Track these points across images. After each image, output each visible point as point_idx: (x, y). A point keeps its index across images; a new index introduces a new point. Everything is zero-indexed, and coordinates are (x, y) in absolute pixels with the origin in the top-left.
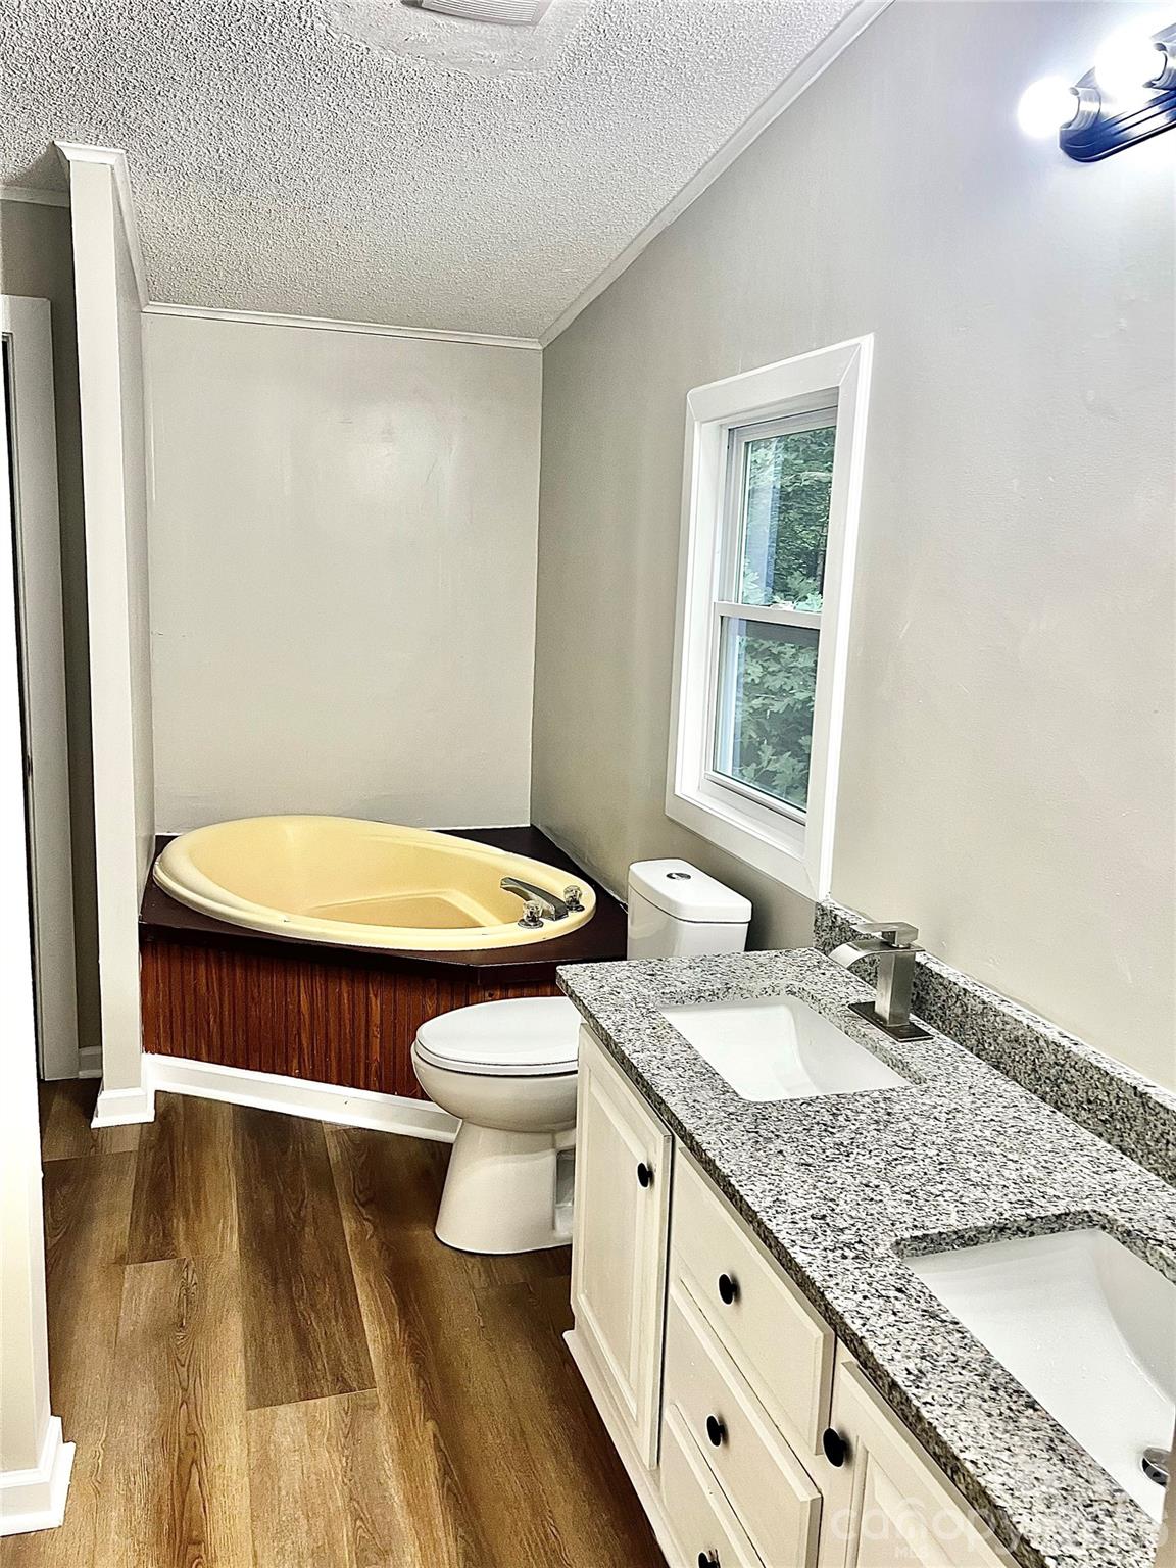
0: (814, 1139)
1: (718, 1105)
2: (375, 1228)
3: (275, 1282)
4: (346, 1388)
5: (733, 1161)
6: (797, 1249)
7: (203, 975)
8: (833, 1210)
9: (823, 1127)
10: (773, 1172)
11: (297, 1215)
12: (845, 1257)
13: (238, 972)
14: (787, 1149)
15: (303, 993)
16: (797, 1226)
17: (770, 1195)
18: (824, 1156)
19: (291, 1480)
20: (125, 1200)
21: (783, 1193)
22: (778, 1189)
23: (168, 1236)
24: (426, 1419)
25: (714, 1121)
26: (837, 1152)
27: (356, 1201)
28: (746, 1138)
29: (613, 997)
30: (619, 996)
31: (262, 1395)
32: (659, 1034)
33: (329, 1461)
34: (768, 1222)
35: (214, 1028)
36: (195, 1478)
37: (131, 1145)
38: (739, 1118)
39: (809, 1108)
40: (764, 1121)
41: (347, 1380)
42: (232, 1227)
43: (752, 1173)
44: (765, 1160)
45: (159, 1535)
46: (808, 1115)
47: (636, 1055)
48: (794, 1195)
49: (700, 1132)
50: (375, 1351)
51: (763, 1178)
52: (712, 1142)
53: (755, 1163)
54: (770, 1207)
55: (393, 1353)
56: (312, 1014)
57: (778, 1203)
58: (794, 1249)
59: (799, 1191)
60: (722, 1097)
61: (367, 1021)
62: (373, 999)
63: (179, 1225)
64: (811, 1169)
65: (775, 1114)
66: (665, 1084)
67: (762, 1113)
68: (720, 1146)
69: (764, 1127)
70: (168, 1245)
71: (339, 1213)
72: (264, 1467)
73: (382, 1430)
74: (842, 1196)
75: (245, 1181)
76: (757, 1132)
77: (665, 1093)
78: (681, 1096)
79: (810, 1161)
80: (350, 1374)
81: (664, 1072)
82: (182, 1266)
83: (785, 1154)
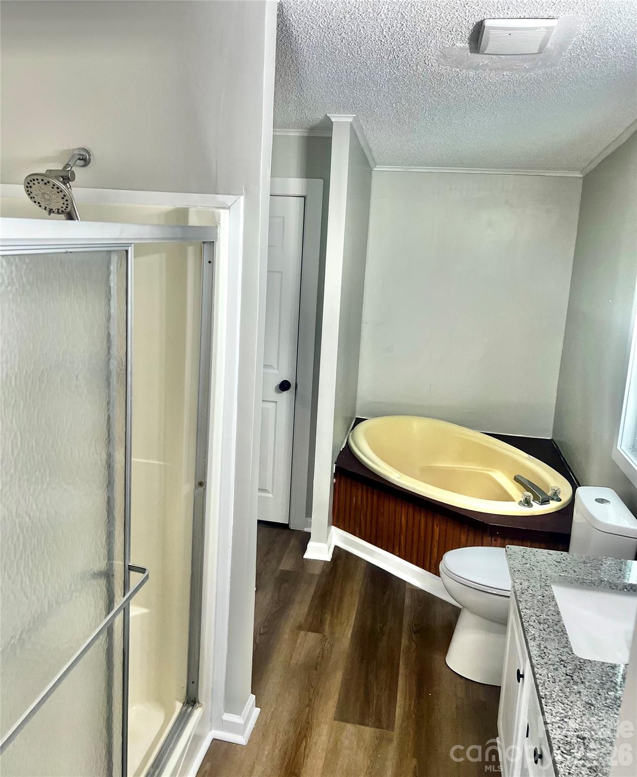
0: (604, 690)
1: (558, 653)
2: (417, 645)
3: (363, 659)
4: (379, 726)
5: (549, 689)
6: (559, 752)
7: (359, 496)
8: (592, 736)
9: (614, 685)
10: (569, 703)
11: (381, 629)
12: (584, 766)
13: (375, 498)
14: (584, 692)
15: (404, 515)
16: (566, 739)
17: (560, 716)
18: (604, 702)
19: (343, 762)
20: (308, 597)
21: (568, 717)
22: (566, 714)
23: (322, 622)
24: (414, 757)
25: (550, 662)
26: (614, 702)
27: (411, 629)
28: (563, 678)
29: (529, 571)
30: (533, 571)
31: (342, 716)
32: (544, 601)
33: (362, 759)
34: (551, 731)
35: (363, 523)
36: (304, 744)
37: (317, 571)
38: (566, 664)
39: (611, 671)
40: (580, 671)
41: (382, 722)
42: (350, 626)
43: (556, 700)
44: (568, 694)
45: (282, 764)
46: (609, 675)
47: (525, 610)
48: (573, 720)
49: (539, 666)
50: (399, 711)
51: (561, 705)
52: (543, 674)
53: (561, 694)
54: (556, 723)
55: (406, 716)
56: (407, 527)
57: (562, 722)
58: (557, 752)
59: (578, 719)
60: (562, 649)
61: (432, 537)
62: (436, 527)
63: (328, 617)
64: (592, 708)
65: (588, 668)
66: (533, 632)
67: (582, 665)
68: (546, 678)
69: (578, 674)
70: (321, 626)
71: (401, 634)
72: (334, 751)
73: (391, 753)
74: (602, 730)
75: (363, 603)
76: (571, 676)
77: (530, 638)
78: (538, 642)
79: (594, 703)
80: (384, 719)
81: (536, 625)
82: (324, 639)
83: (582, 694)
